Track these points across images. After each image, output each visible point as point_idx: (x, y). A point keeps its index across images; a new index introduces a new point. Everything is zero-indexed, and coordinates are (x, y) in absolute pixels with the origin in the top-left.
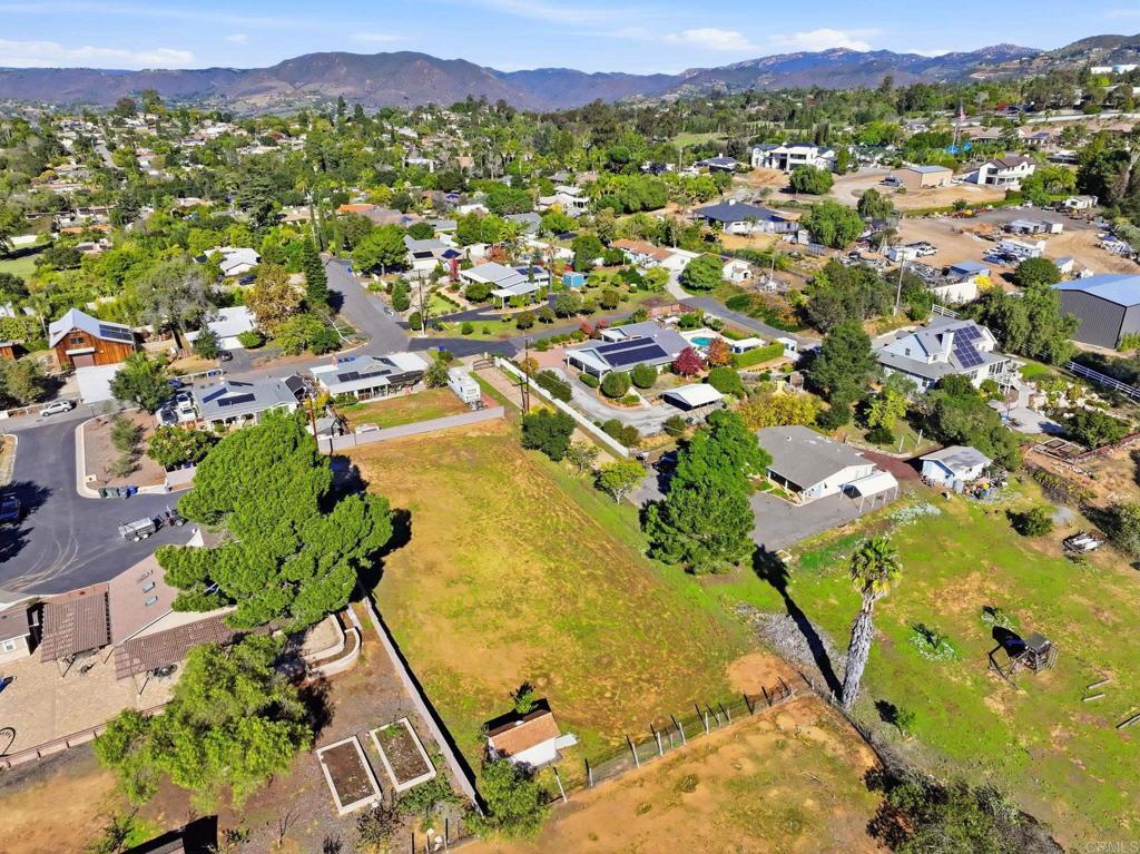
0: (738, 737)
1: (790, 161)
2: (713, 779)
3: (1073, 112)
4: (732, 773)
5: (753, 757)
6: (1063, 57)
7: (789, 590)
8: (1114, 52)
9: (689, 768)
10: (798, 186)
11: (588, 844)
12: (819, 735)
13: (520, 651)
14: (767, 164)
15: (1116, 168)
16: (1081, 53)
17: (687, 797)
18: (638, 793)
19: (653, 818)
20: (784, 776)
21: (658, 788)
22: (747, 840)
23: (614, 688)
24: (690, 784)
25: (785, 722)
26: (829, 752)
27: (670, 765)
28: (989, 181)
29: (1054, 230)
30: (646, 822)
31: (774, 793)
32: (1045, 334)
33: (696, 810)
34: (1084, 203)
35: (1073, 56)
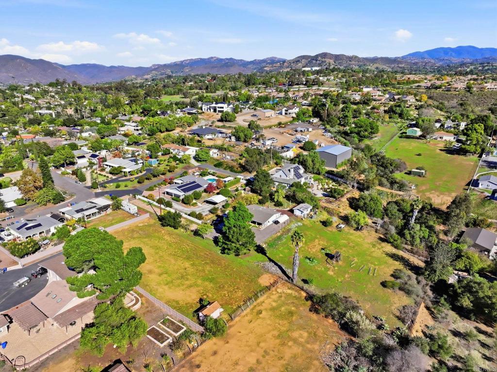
0: (268, 297)
1: (218, 109)
2: (266, 309)
3: (303, 86)
4: (270, 306)
5: (274, 301)
6: (294, 62)
7: (268, 255)
8: (309, 61)
9: (258, 308)
10: (224, 119)
11: (239, 334)
12: (289, 291)
13: (194, 290)
14: (209, 110)
15: (323, 109)
16: (299, 61)
17: (261, 316)
18: (247, 318)
19: (254, 323)
20: (284, 304)
21: (252, 316)
22: (280, 321)
23: (228, 293)
24: (260, 312)
25: (279, 290)
26: (294, 295)
27: (253, 309)
28: (286, 114)
29: (310, 130)
30: (252, 325)
31: (283, 309)
32: (317, 166)
33: (264, 318)
34: (316, 120)
35: (297, 62)
